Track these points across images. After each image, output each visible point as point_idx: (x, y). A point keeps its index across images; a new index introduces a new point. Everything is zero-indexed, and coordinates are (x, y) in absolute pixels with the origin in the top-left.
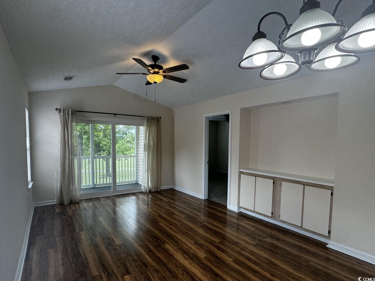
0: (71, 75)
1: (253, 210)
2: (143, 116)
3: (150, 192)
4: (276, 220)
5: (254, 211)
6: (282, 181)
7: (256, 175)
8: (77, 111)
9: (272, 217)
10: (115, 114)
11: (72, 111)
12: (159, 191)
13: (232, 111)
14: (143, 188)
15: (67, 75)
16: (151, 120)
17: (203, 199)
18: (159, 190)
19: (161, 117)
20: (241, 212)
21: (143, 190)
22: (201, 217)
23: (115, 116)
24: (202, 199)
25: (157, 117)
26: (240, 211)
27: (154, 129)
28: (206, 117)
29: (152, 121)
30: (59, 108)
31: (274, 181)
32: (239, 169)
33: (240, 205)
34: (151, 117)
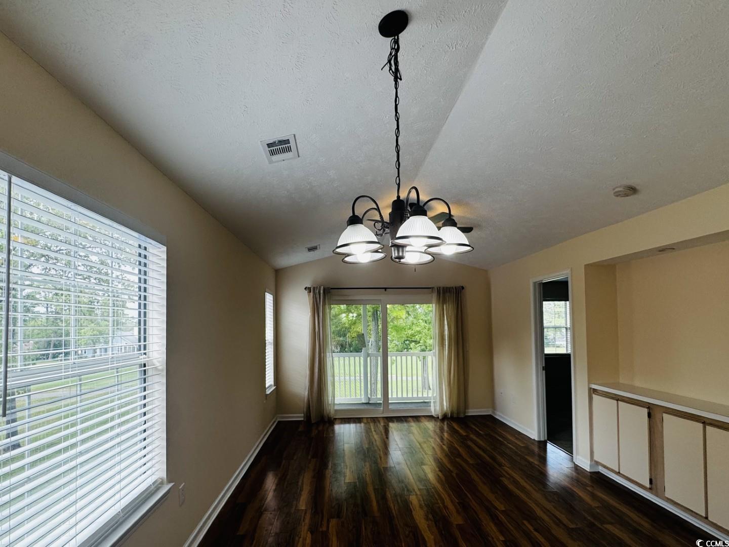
0: (313, 245)
1: (617, 471)
2: (430, 288)
3: (445, 418)
4: (661, 498)
5: (619, 473)
6: (665, 413)
7: (619, 398)
8: (331, 289)
9: (650, 489)
10: (385, 289)
11: (324, 290)
12: (461, 418)
13: (571, 270)
14: (432, 408)
15: (310, 246)
16: (444, 293)
17: (536, 439)
18: (462, 416)
19: (464, 286)
20: (599, 472)
21: (433, 414)
22: (505, 468)
23: (385, 291)
24: (534, 440)
25: (455, 287)
26: (597, 471)
27: (449, 308)
28: (535, 283)
29: (447, 295)
30: (309, 287)
31: (651, 411)
32: (589, 382)
33: (596, 458)
34: (443, 288)
